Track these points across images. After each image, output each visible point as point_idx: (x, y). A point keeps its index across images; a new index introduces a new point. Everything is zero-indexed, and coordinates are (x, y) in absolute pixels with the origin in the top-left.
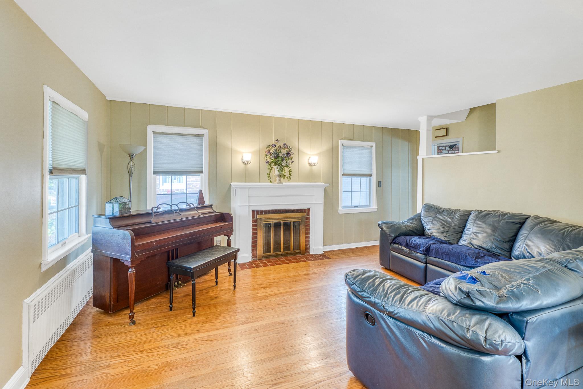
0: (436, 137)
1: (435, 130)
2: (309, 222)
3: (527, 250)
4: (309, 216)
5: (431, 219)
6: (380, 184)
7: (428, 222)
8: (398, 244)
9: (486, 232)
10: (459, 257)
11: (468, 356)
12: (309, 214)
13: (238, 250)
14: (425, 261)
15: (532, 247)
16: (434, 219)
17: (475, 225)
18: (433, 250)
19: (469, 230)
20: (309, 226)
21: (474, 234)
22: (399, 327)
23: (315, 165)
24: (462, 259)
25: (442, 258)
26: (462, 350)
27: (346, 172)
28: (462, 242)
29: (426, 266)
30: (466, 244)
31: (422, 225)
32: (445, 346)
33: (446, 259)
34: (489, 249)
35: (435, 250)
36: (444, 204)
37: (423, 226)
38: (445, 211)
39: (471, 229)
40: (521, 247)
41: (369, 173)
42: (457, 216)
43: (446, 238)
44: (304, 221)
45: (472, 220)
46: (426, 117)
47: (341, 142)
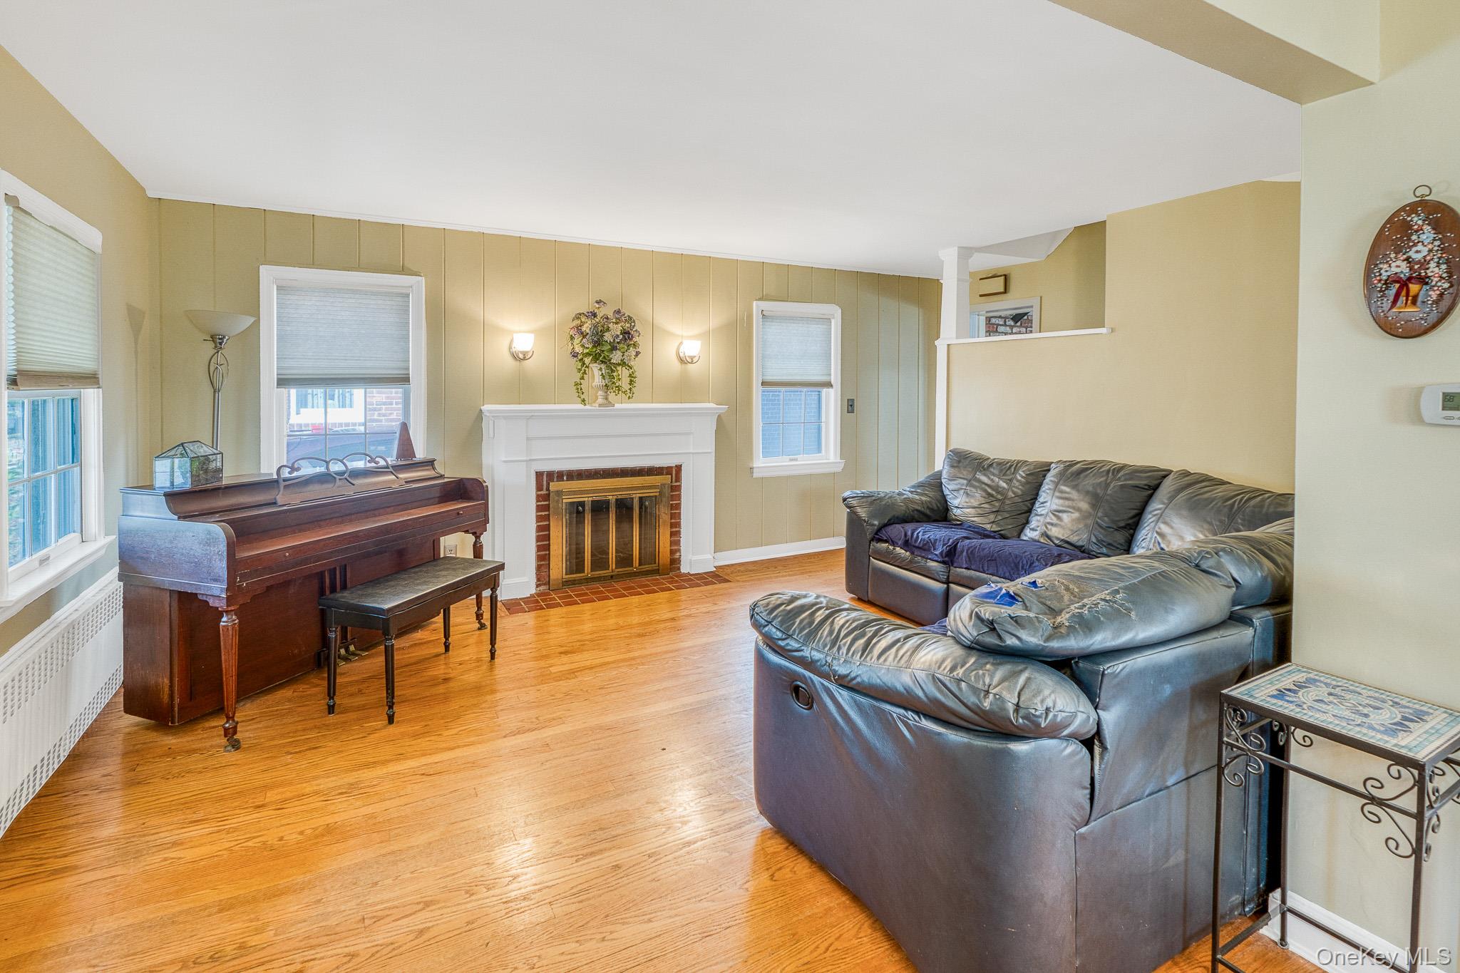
0: (981, 296)
1: (981, 279)
2: (679, 497)
3: (1159, 543)
4: (678, 484)
5: (963, 485)
6: (850, 406)
7: (957, 490)
8: (886, 541)
9: (1079, 510)
10: (1017, 566)
11: (985, 744)
12: (678, 478)
13: (502, 567)
14: (946, 577)
15: (1169, 537)
16: (969, 483)
17: (1057, 494)
18: (962, 552)
19: (1045, 504)
20: (678, 506)
21: (1053, 514)
22: (859, 707)
23: (695, 360)
24: (1022, 567)
25: (981, 570)
26: (974, 735)
27: (769, 378)
28: (1029, 534)
29: (948, 588)
30: (1037, 538)
31: (944, 497)
32: (944, 730)
33: (990, 572)
34: (1083, 546)
35: (967, 552)
36: (993, 450)
37: (946, 501)
38: (994, 465)
39: (1048, 504)
40: (1148, 539)
41: (824, 379)
42: (1021, 473)
43: (994, 526)
44: (667, 495)
45: (1050, 483)
46: (956, 248)
47: (757, 305)
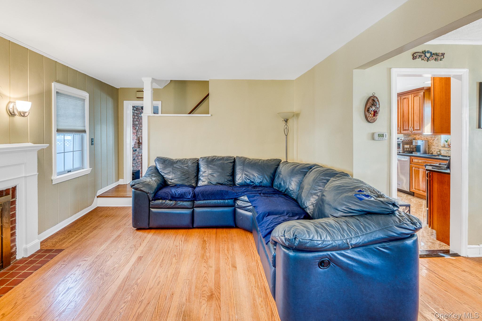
0: (137, 98)
1: (137, 91)
2: (14, 208)
3: (246, 178)
4: (13, 200)
5: (171, 170)
6: (92, 142)
7: (169, 173)
8: (159, 199)
9: (218, 172)
12: (14, 196)
14: (192, 206)
15: (249, 175)
16: (173, 169)
17: (209, 168)
18: (198, 194)
19: (205, 172)
20: (14, 215)
21: (211, 175)
23: (26, 114)
25: (209, 199)
27: (60, 128)
28: (200, 183)
29: (193, 210)
30: (207, 184)
31: (163, 177)
33: (213, 199)
34: (223, 183)
35: (201, 194)
36: (174, 156)
38: (178, 161)
39: (207, 172)
40: (242, 177)
41: (81, 128)
42: (190, 164)
43: (188, 183)
44: (8, 210)
45: (205, 165)
46: (151, 78)
47: (55, 86)
